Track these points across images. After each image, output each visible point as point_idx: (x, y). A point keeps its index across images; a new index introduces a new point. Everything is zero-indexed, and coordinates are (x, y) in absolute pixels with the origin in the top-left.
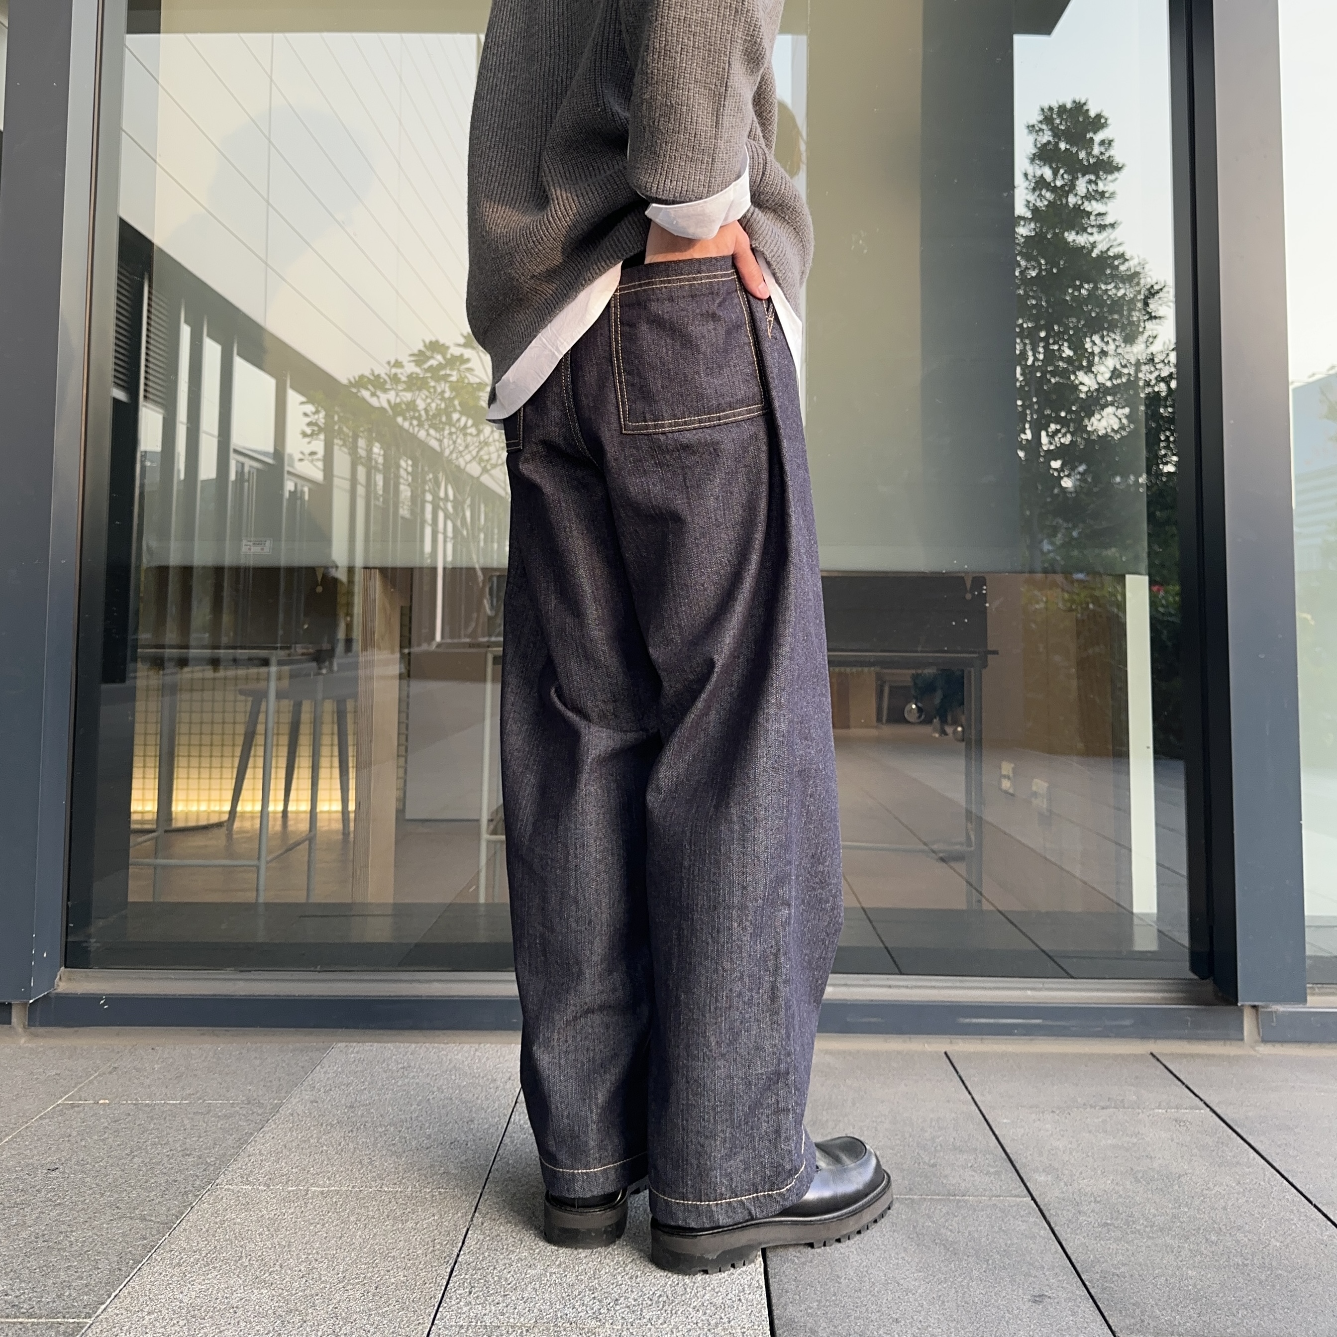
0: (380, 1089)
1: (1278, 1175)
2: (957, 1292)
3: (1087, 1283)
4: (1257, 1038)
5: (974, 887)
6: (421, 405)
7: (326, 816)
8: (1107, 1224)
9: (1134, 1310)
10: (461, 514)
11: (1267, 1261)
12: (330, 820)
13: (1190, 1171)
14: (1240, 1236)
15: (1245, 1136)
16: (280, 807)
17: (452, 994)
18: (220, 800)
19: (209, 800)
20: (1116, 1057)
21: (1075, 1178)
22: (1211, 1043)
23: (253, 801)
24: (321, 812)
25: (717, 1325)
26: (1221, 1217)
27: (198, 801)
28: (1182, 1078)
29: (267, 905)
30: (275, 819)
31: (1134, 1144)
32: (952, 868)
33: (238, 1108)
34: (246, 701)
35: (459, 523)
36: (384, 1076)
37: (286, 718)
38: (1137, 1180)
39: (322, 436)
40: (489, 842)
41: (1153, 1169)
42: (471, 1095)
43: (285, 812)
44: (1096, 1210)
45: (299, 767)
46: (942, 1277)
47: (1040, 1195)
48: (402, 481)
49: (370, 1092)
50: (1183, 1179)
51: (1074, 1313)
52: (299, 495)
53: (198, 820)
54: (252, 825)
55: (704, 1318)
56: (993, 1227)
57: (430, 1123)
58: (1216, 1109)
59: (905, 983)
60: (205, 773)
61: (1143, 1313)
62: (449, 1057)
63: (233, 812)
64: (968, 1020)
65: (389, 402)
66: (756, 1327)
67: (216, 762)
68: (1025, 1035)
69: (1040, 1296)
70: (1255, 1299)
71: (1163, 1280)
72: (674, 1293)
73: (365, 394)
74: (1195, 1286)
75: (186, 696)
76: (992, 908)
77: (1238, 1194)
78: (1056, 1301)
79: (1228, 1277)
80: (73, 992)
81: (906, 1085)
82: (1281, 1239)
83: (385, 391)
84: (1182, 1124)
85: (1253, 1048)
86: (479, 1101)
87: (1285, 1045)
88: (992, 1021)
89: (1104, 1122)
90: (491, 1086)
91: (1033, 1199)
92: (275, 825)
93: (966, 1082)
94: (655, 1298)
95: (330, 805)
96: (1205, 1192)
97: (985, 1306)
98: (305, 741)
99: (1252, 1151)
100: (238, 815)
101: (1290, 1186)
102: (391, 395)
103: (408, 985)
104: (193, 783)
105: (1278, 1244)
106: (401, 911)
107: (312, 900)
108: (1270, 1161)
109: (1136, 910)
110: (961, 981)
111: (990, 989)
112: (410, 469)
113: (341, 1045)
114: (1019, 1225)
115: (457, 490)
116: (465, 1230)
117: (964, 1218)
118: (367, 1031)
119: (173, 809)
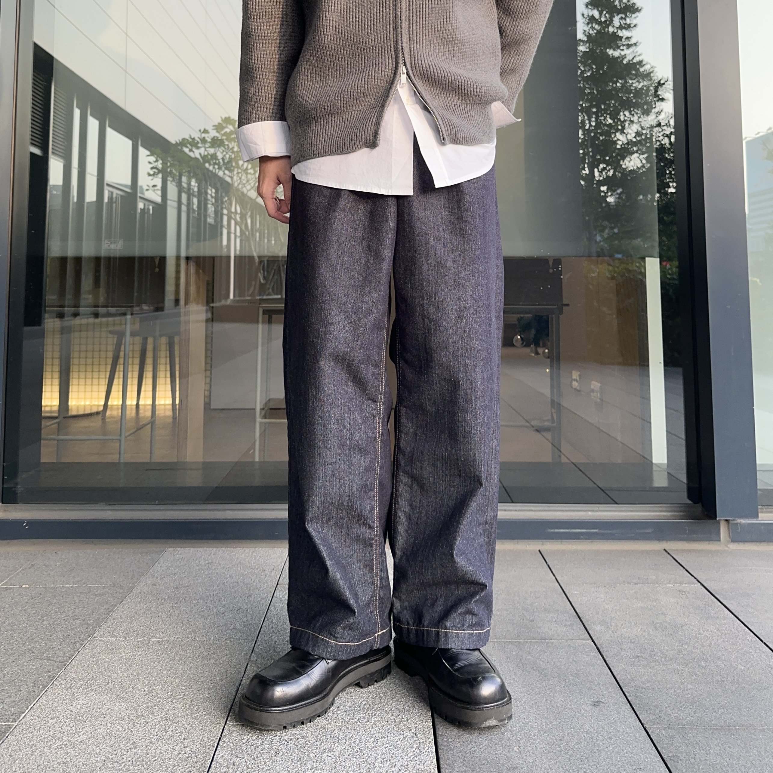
0: (195, 577)
1: (742, 625)
2: (546, 700)
3: (626, 693)
4: (729, 539)
5: (556, 447)
6: (220, 156)
7: (163, 407)
8: (638, 656)
9: (655, 710)
10: (245, 222)
11: (736, 677)
12: (165, 410)
13: (688, 623)
14: (719, 663)
15: (722, 601)
16: (135, 402)
17: (238, 518)
18: (98, 398)
19: (92, 398)
20: (643, 552)
21: (618, 628)
22: (701, 543)
23: (118, 398)
24: (160, 405)
25: (400, 722)
26: (708, 652)
27: (85, 398)
28: (683, 565)
29: (126, 464)
30: (131, 409)
31: (654, 606)
32: (543, 435)
33: (107, 590)
34: (113, 337)
35: (243, 228)
36: (197, 568)
37: (138, 348)
38: (656, 629)
39: (160, 176)
40: (261, 423)
41: (666, 622)
42: (250, 579)
43: (137, 405)
44: (632, 647)
45: (146, 378)
46: (538, 690)
47: (597, 638)
48: (209, 202)
49: (188, 578)
50: (684, 628)
51: (618, 713)
52: (146, 211)
53: (84, 410)
54: (118, 413)
55: (392, 718)
56: (568, 659)
57: (225, 598)
58: (704, 584)
59: (514, 508)
60: (89, 381)
61: (660, 713)
62: (236, 557)
63: (106, 406)
64: (553, 530)
65: (200, 154)
66: (424, 723)
67: (96, 375)
68: (586, 539)
69: (597, 702)
70: (729, 702)
71: (672, 691)
72: (374, 702)
73: (186, 150)
74: (692, 694)
75: (77, 334)
76: (568, 461)
77: (718, 636)
78: (608, 705)
79: (713, 689)
80: (7, 518)
81: (515, 571)
82: (744, 664)
83: (198, 148)
84: (683, 593)
85: (726, 546)
86: (255, 584)
87: (746, 543)
88: (567, 531)
89: (636, 592)
90: (262, 574)
91: (593, 641)
92: (131, 413)
93: (552, 569)
94: (362, 706)
95: (165, 401)
96: (698, 636)
97: (565, 709)
98: (149, 361)
99: (726, 610)
100: (109, 407)
101: (750, 632)
102: (202, 151)
103: (211, 512)
104: (82, 388)
105: (743, 668)
106: (207, 466)
107: (153, 460)
108: (737, 616)
109: (654, 461)
110: (549, 507)
111: (566, 511)
112: (213, 195)
113: (171, 549)
114: (584, 658)
115: (242, 207)
116: (246, 664)
117: (551, 653)
118: (187, 541)
119: (70, 403)
